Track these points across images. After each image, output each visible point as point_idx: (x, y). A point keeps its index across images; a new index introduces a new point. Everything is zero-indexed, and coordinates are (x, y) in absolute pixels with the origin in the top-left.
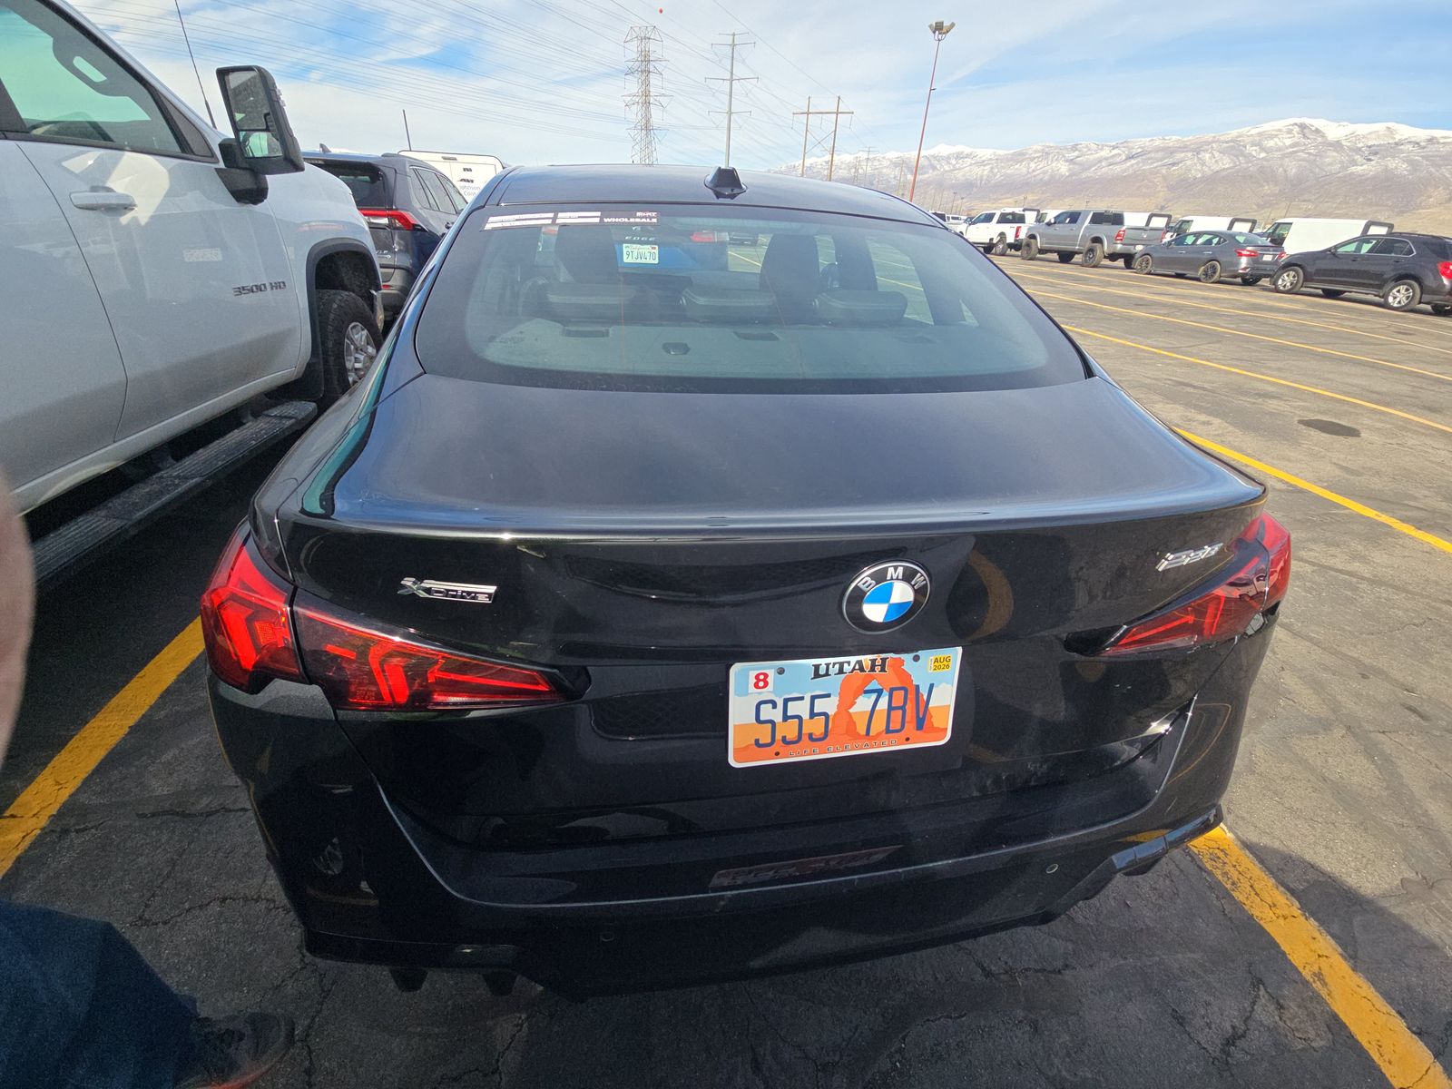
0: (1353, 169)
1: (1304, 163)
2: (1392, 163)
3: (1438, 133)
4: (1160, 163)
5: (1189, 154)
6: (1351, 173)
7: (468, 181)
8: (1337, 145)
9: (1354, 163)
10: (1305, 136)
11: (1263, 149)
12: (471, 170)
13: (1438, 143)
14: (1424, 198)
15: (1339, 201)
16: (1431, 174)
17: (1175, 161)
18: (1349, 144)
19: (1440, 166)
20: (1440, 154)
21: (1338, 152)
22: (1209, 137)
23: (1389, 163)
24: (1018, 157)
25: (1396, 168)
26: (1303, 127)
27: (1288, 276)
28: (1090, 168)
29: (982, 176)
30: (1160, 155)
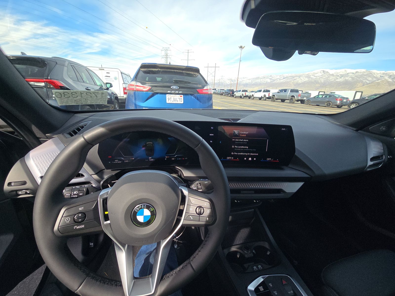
0: (337, 80)
1: (325, 79)
2: (347, 78)
3: (358, 70)
4: (291, 80)
5: (298, 78)
6: (337, 81)
7: (108, 77)
8: (333, 75)
9: (337, 79)
10: (324, 73)
11: (315, 76)
12: (109, 73)
13: (359, 72)
14: (356, 86)
15: (335, 87)
16: (357, 80)
17: (295, 79)
18: (336, 74)
19: (360, 78)
20: (359, 75)
21: (333, 76)
22: (302, 74)
23: (346, 78)
24: (258, 78)
25: (348, 79)
26: (324, 71)
27: (353, 105)
28: (275, 81)
29: (249, 83)
30: (291, 78)
